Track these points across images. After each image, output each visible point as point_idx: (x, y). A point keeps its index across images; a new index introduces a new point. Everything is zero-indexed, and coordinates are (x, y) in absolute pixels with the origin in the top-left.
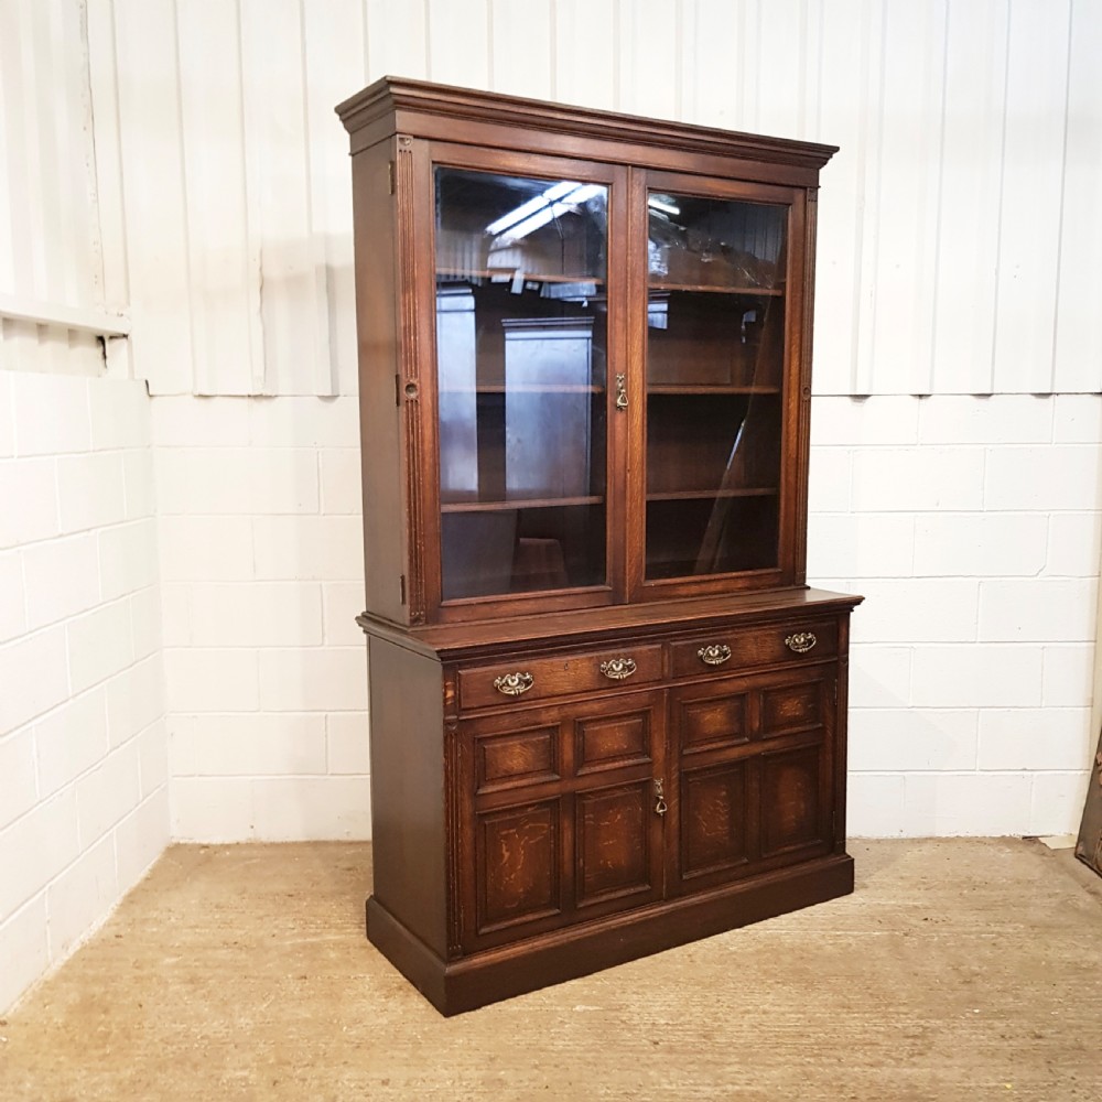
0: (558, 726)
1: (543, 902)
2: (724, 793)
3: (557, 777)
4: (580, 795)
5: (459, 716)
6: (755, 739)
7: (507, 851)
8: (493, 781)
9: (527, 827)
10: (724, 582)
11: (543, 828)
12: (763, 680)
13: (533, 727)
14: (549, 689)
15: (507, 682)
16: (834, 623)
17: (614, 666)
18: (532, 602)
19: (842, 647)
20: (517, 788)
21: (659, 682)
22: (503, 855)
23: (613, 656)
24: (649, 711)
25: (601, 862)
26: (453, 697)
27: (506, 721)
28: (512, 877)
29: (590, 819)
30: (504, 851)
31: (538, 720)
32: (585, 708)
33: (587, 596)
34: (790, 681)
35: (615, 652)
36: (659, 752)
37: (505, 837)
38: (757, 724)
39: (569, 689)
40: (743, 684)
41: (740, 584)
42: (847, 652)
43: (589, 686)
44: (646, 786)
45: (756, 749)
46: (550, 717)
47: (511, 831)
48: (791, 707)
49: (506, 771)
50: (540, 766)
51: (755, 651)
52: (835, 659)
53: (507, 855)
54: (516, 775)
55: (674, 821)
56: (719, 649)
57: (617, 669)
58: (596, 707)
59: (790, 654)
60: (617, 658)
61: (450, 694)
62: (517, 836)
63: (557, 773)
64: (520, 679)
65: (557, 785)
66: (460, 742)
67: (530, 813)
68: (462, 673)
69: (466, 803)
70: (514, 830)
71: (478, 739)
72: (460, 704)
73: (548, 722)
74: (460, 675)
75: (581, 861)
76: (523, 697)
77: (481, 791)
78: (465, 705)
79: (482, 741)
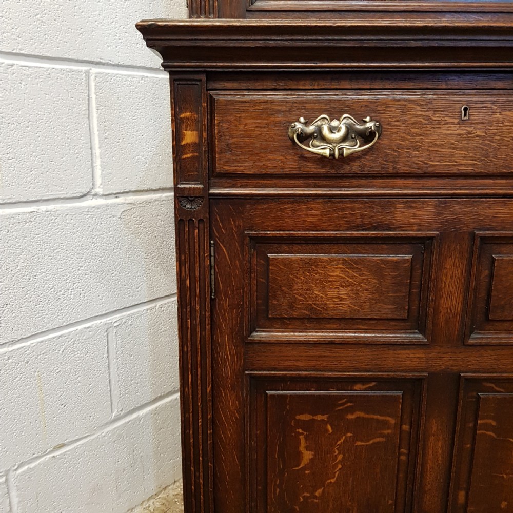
0: (431, 238)
4: (468, 380)
5: (208, 186)
7: (307, 448)
8: (285, 323)
9: (350, 417)
11: (385, 424)
13: (373, 233)
14: (418, 159)
15: (319, 130)
20: (332, 343)
22: (298, 456)
26: (195, 146)
27: (316, 212)
28: (318, 492)
29: (487, 427)
30: (302, 448)
31: (387, 219)
37: (307, 426)
39: (466, 163)
47: (319, 417)
49: (311, 309)
50: (386, 310)
53: (307, 456)
54: (332, 319)
61: (190, 137)
62: (329, 427)
63: (422, 331)
64: (349, 129)
65: (421, 354)
66: (211, 239)
67: (359, 391)
68: (221, 97)
69: (228, 351)
70: (325, 417)
71: (252, 238)
72: (212, 161)
73: (410, 226)
74: (212, 101)
75: (462, 495)
76: (355, 167)
77: (259, 336)
78: (222, 166)
79: (262, 243)
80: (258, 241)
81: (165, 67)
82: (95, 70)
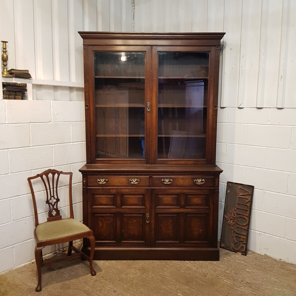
0: (115, 194)
1: (111, 239)
2: (171, 221)
3: (115, 207)
4: (122, 213)
5: (87, 187)
6: (181, 207)
7: (101, 223)
8: (97, 205)
9: (106, 218)
10: (184, 161)
11: (111, 219)
12: (185, 191)
13: (108, 193)
14: (113, 184)
15: (101, 180)
16: (213, 177)
17: (133, 180)
18: (121, 161)
19: (217, 185)
20: (104, 208)
21: (148, 186)
23: (133, 178)
24: (144, 194)
25: (129, 232)
27: (100, 191)
28: (102, 230)
29: (125, 220)
30: (100, 223)
31: (110, 191)
32: (124, 190)
33: (138, 161)
34: (196, 192)
35: (134, 177)
36: (148, 206)
37: (100, 220)
38: (183, 203)
39: (119, 184)
40: (178, 191)
41: (191, 162)
42: (218, 186)
43: (125, 185)
44: (144, 214)
45: (182, 210)
46: (114, 191)
47: (102, 218)
48: (196, 200)
49: (100, 203)
50: (111, 203)
51: (182, 182)
52: (214, 188)
53: (101, 224)
54: (103, 205)
55: (153, 226)
56: (169, 180)
57: (134, 181)
58: (127, 191)
59: (195, 184)
60: (134, 178)
61: (84, 181)
62: (104, 220)
63: (115, 206)
64: (104, 180)
65: (115, 209)
66: (87, 193)
67: (107, 215)
68: (88, 177)
69: (89, 209)
70: (103, 218)
71: (92, 194)
72: (87, 185)
73: (113, 192)
74: (87, 177)
75: (123, 230)
76: (105, 185)
77: (93, 207)
78: (88, 185)
79: (94, 194)
80: (93, 194)
81: (82, 174)
82: (72, 164)
